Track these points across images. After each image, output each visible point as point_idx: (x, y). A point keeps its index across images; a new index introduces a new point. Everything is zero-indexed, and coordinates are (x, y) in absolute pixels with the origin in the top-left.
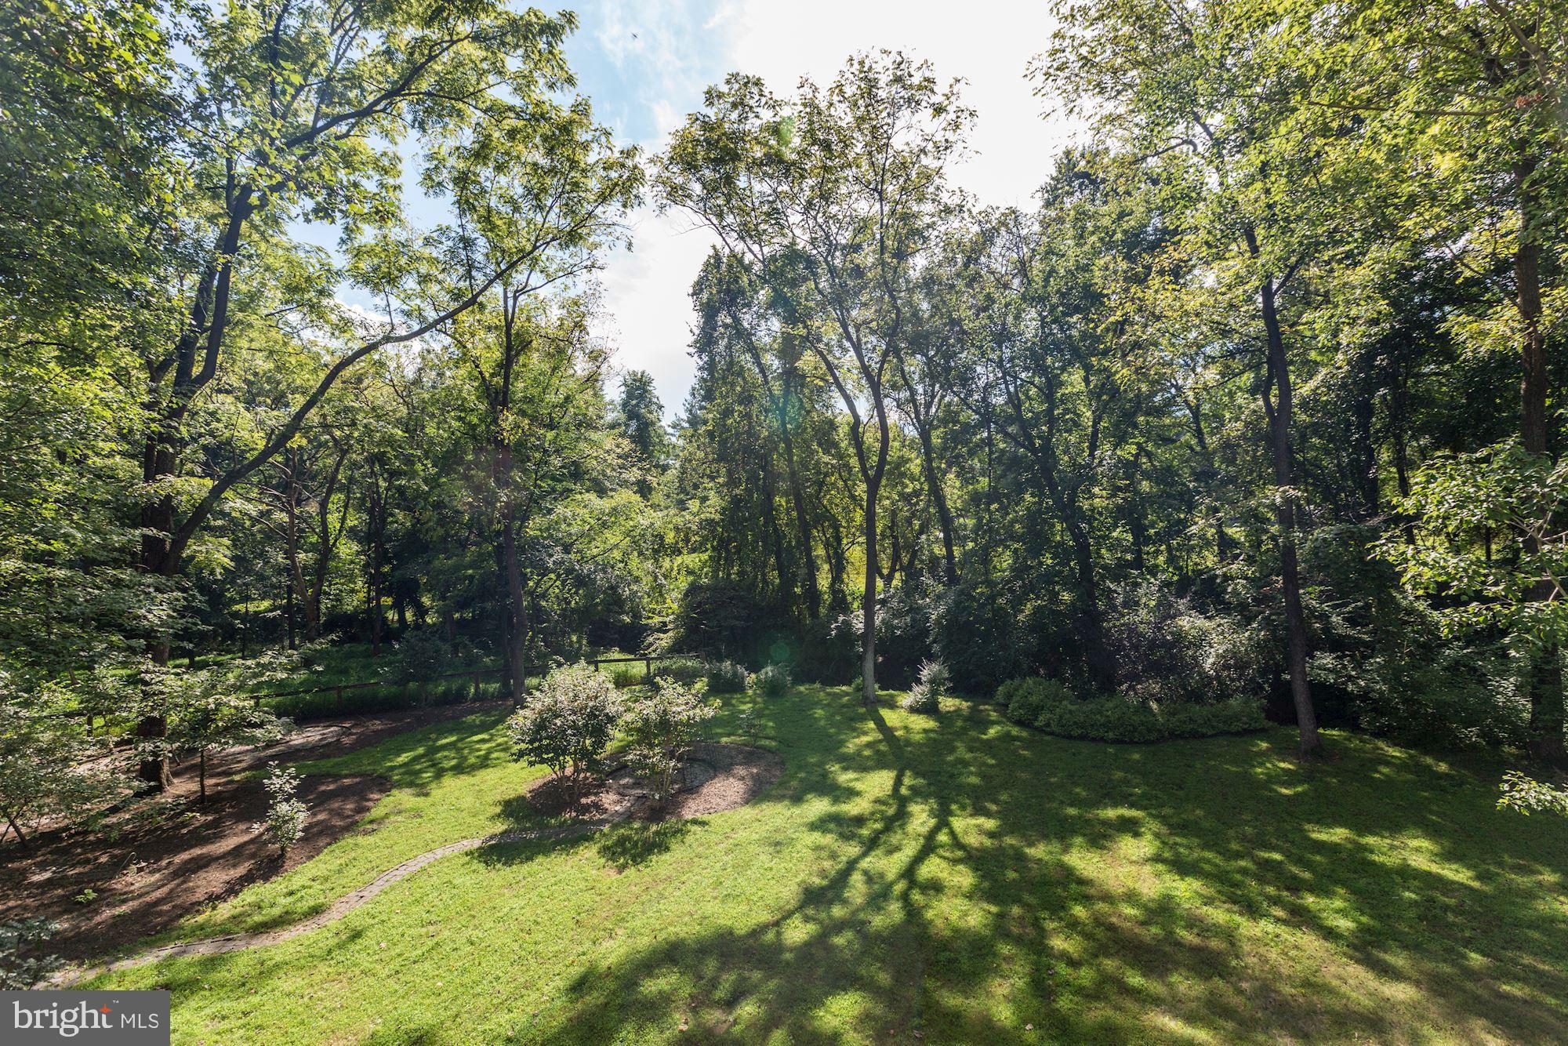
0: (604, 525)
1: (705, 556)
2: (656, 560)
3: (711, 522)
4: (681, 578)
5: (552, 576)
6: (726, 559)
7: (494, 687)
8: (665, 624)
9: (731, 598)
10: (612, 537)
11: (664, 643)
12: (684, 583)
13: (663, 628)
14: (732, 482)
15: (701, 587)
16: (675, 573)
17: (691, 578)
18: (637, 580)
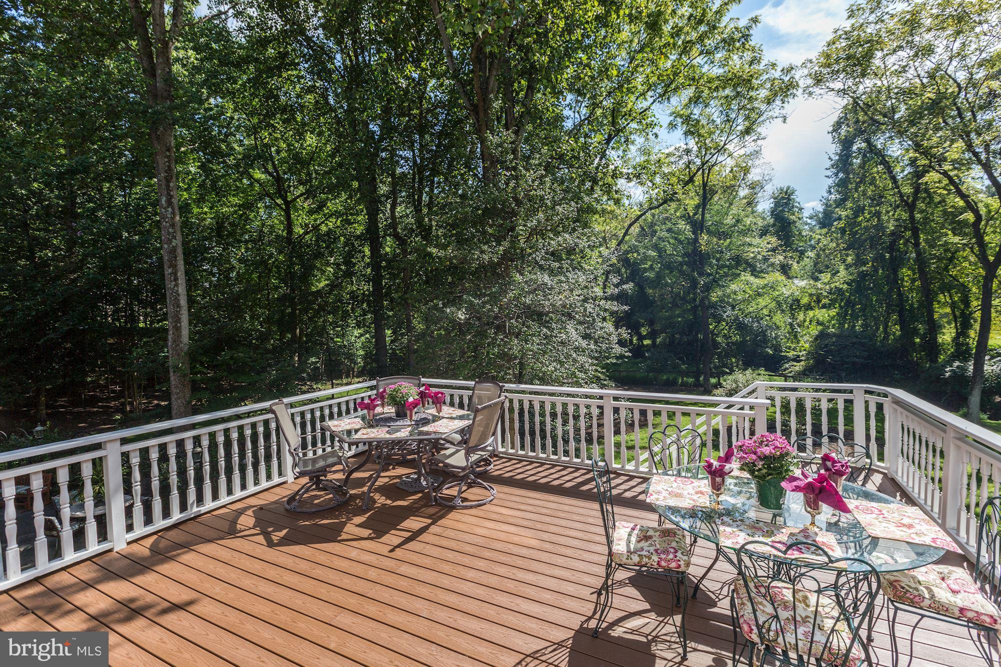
0: (759, 295)
1: (833, 312)
2: (793, 315)
3: (839, 291)
4: (812, 327)
5: (724, 323)
6: (851, 315)
7: (691, 380)
8: (798, 356)
9: (854, 343)
10: (763, 302)
11: (797, 368)
12: (815, 330)
13: (797, 359)
14: (859, 262)
15: (828, 334)
16: (807, 323)
17: (820, 328)
18: (778, 328)
